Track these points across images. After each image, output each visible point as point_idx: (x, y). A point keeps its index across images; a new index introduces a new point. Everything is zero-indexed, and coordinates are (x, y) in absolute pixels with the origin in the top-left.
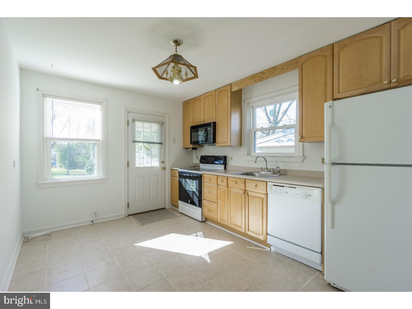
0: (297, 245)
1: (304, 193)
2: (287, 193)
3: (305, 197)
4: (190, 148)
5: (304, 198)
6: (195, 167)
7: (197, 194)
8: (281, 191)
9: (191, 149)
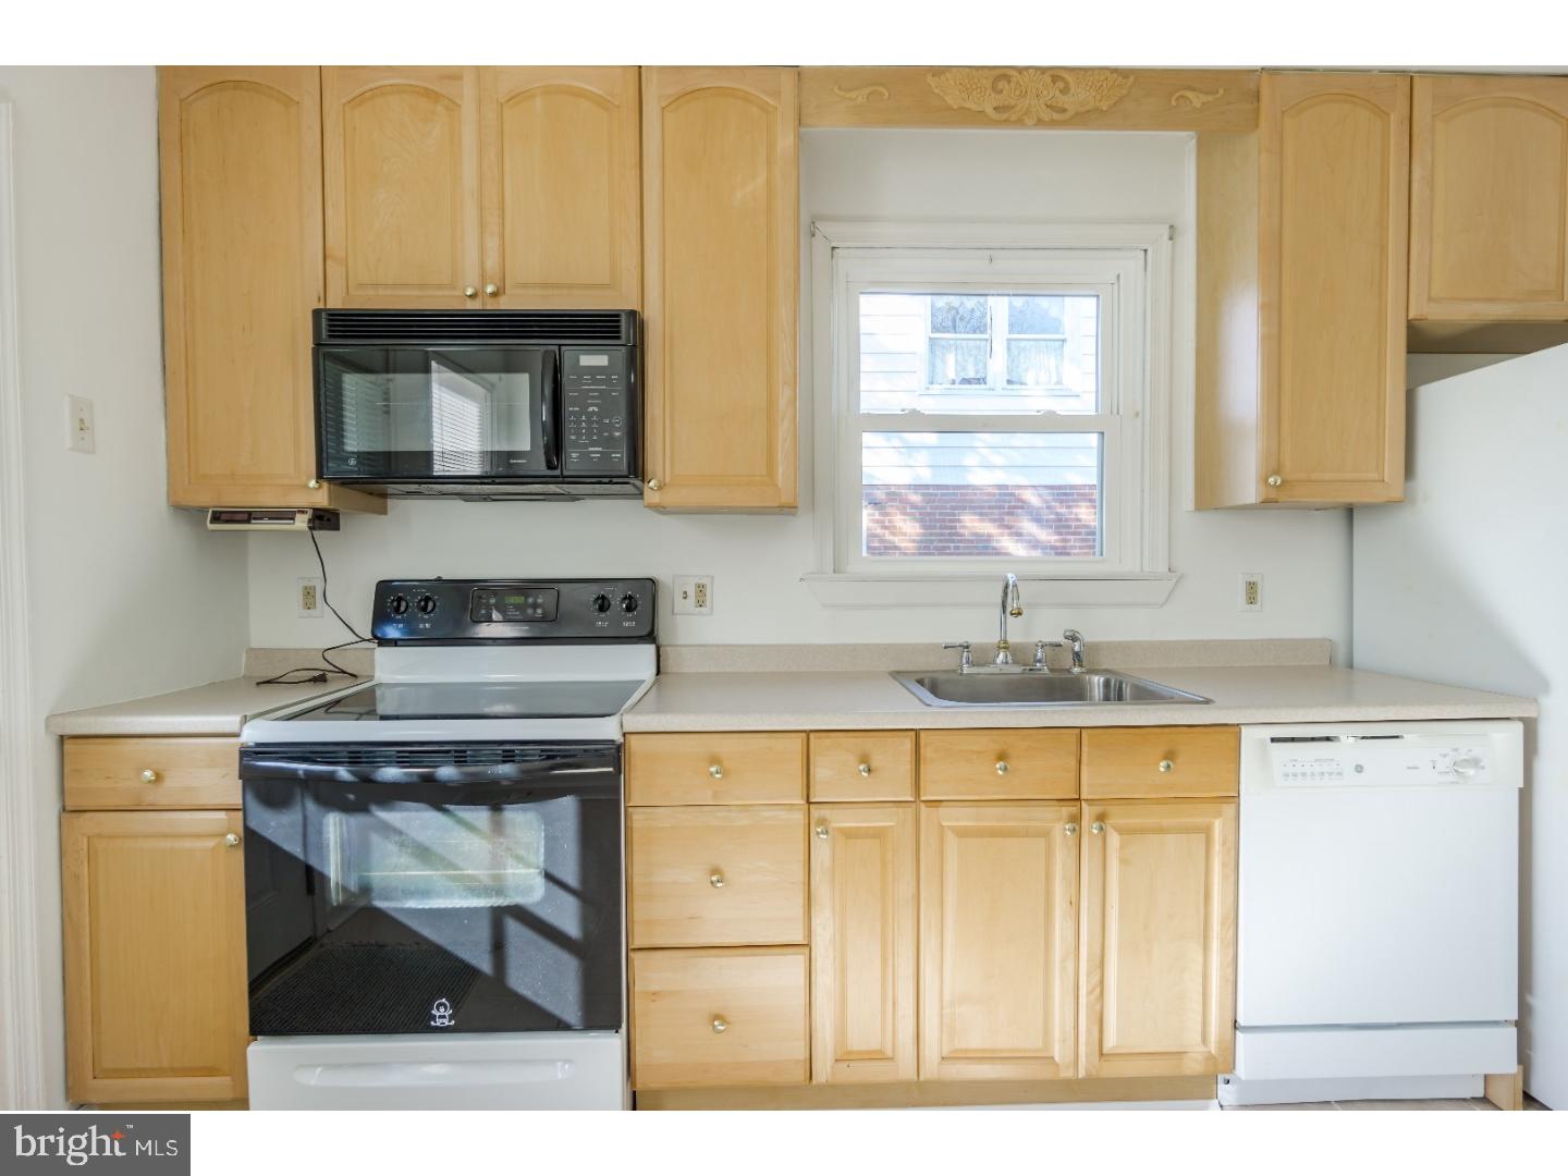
0: (1400, 1026)
1: (1445, 756)
2: (1359, 769)
3: (1451, 778)
4: (287, 515)
5: (1453, 783)
6: (321, 679)
7: (567, 916)
8: (1326, 768)
9: (306, 517)
